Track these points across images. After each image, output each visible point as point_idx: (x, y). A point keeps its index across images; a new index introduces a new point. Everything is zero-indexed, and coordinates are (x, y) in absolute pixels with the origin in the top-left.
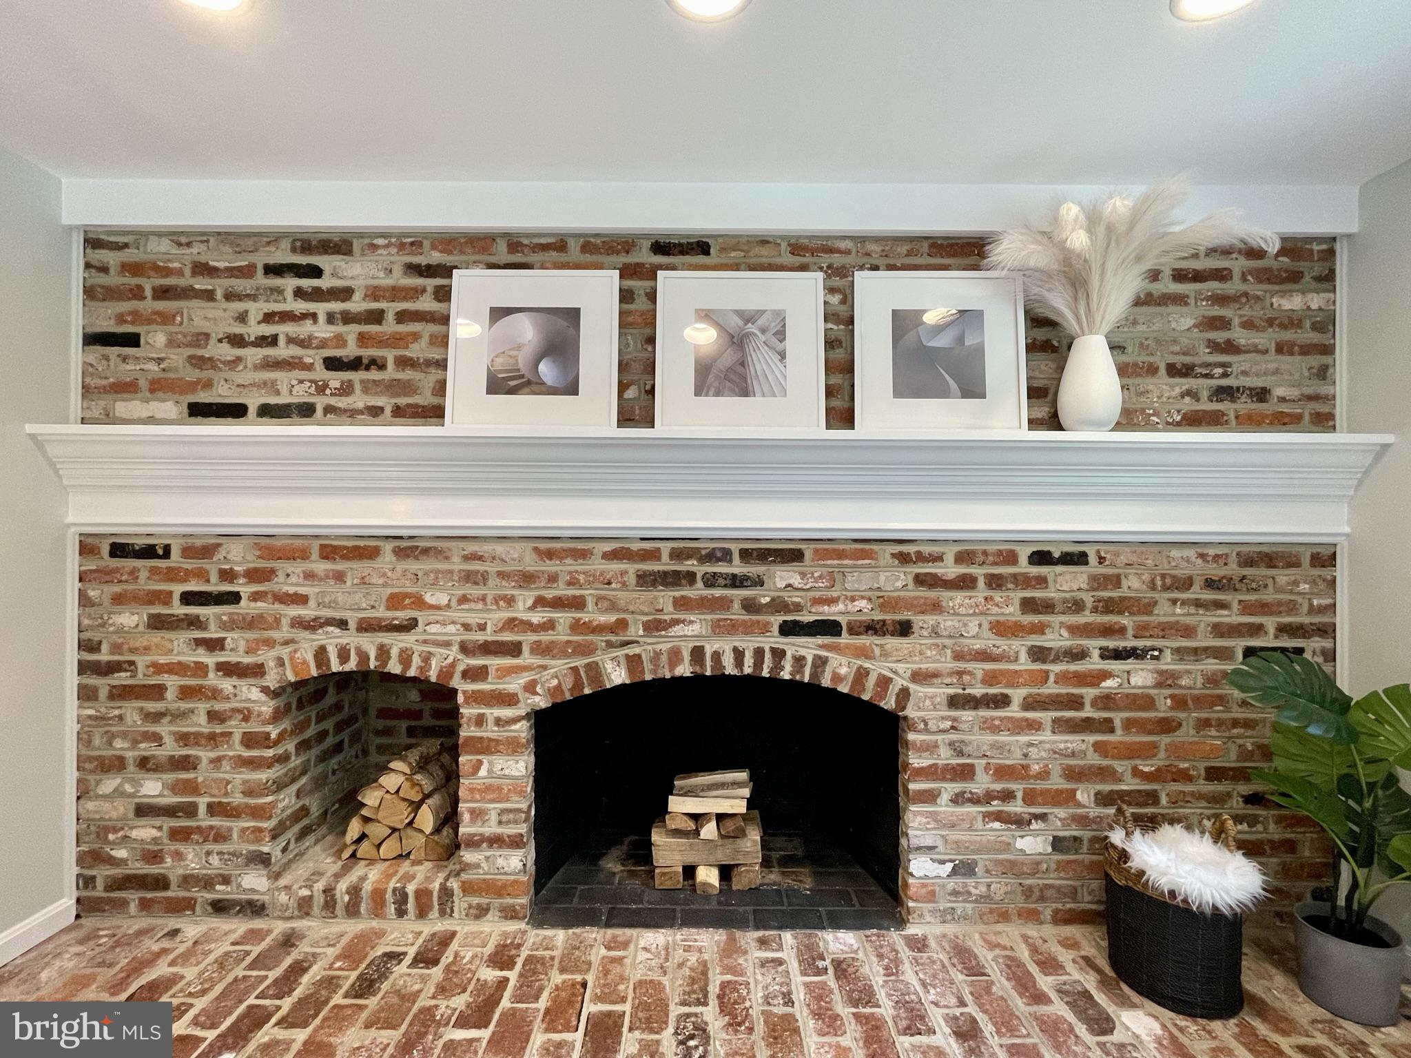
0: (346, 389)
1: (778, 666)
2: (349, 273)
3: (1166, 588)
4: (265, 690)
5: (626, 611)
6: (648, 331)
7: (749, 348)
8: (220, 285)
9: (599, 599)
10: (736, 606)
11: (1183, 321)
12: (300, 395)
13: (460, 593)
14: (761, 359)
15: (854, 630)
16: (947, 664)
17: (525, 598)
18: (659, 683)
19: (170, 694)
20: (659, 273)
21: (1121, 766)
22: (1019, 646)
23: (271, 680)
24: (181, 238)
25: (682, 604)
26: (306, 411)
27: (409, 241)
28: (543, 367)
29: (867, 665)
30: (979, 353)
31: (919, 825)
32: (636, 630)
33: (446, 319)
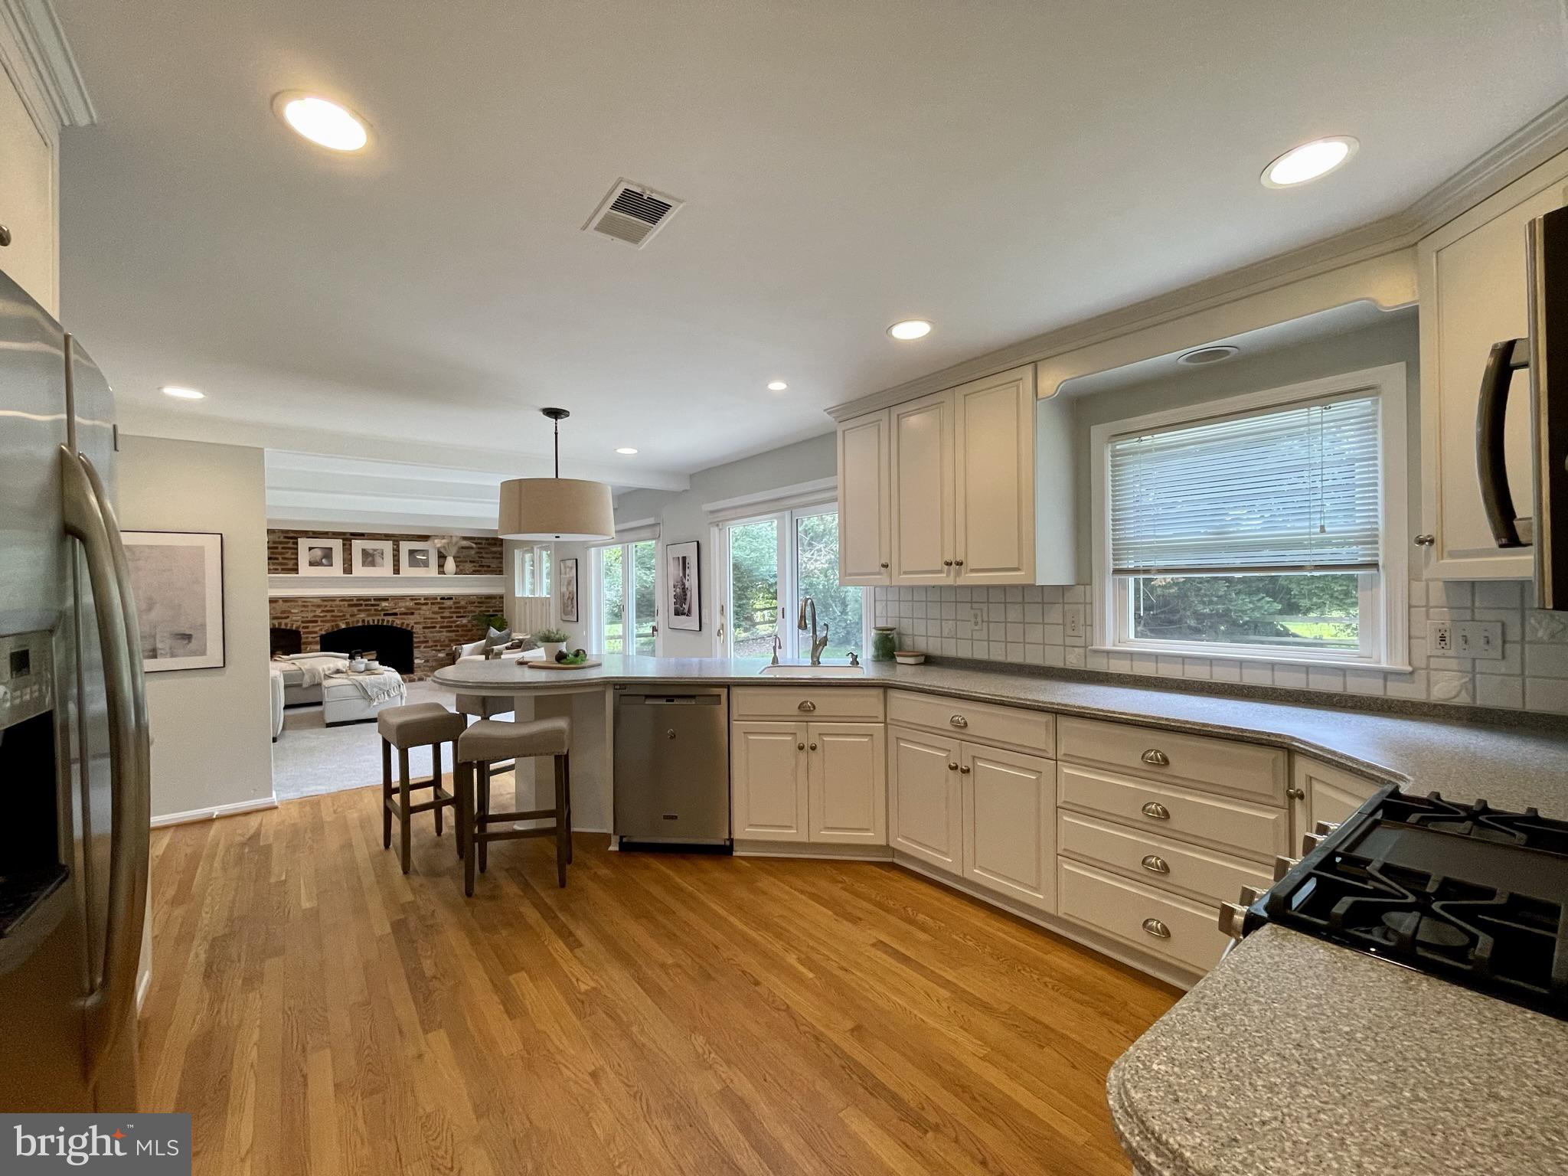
1: (383, 622)
3: (469, 604)
5: (345, 612)
6: (349, 552)
7: (375, 557)
9: (338, 610)
10: (373, 610)
11: (473, 552)
13: (301, 610)
14: (378, 559)
15: (401, 614)
16: (422, 620)
17: (319, 610)
18: (354, 627)
20: (352, 540)
22: (438, 616)
25: (359, 610)
27: (287, 531)
28: (323, 560)
29: (404, 621)
30: (427, 558)
31: (416, 653)
32: (348, 616)
33: (297, 549)
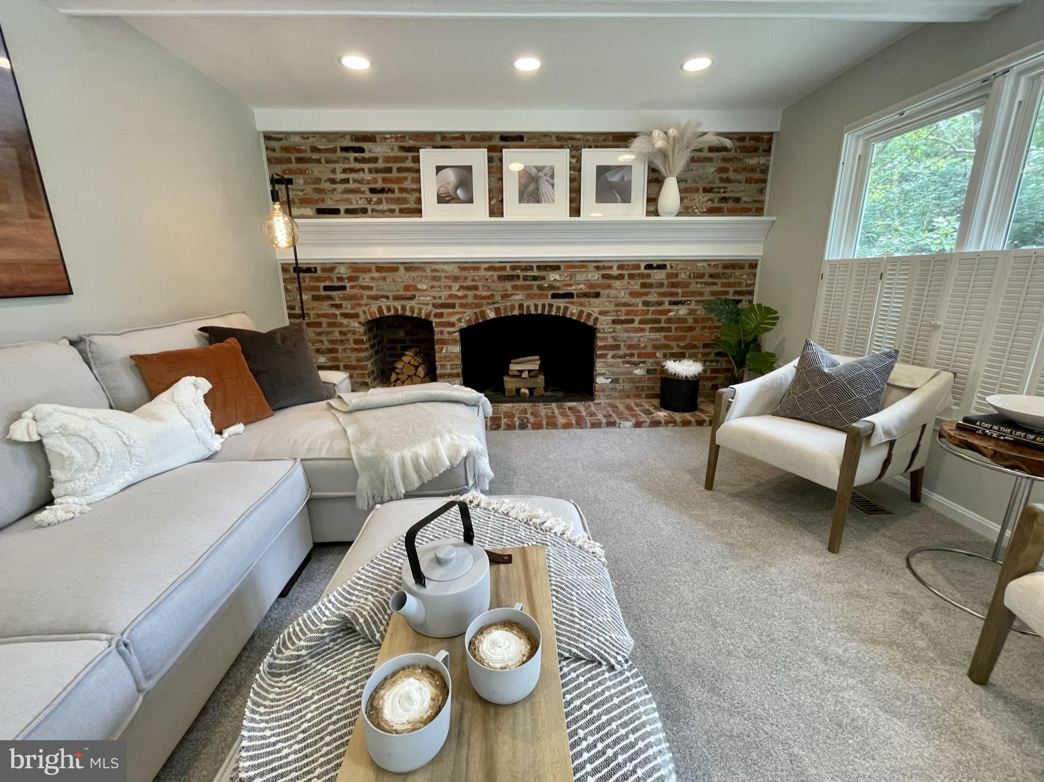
0: (379, 202)
1: (550, 310)
2: (376, 150)
3: (695, 278)
4: (360, 323)
5: (494, 290)
6: (499, 175)
7: (540, 183)
8: (323, 156)
9: (483, 286)
10: (535, 288)
11: (711, 169)
12: (361, 204)
13: (431, 284)
14: (545, 187)
15: (578, 296)
16: (612, 308)
17: (456, 286)
18: (507, 317)
19: (324, 325)
20: (504, 150)
21: (673, 344)
22: (639, 301)
23: (362, 319)
24: (305, 135)
25: (515, 287)
26: (364, 211)
27: (400, 136)
28: (459, 192)
29: (583, 309)
30: (629, 183)
31: (600, 366)
32: (498, 298)
33: (418, 171)
